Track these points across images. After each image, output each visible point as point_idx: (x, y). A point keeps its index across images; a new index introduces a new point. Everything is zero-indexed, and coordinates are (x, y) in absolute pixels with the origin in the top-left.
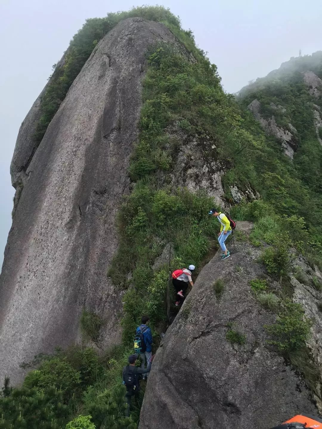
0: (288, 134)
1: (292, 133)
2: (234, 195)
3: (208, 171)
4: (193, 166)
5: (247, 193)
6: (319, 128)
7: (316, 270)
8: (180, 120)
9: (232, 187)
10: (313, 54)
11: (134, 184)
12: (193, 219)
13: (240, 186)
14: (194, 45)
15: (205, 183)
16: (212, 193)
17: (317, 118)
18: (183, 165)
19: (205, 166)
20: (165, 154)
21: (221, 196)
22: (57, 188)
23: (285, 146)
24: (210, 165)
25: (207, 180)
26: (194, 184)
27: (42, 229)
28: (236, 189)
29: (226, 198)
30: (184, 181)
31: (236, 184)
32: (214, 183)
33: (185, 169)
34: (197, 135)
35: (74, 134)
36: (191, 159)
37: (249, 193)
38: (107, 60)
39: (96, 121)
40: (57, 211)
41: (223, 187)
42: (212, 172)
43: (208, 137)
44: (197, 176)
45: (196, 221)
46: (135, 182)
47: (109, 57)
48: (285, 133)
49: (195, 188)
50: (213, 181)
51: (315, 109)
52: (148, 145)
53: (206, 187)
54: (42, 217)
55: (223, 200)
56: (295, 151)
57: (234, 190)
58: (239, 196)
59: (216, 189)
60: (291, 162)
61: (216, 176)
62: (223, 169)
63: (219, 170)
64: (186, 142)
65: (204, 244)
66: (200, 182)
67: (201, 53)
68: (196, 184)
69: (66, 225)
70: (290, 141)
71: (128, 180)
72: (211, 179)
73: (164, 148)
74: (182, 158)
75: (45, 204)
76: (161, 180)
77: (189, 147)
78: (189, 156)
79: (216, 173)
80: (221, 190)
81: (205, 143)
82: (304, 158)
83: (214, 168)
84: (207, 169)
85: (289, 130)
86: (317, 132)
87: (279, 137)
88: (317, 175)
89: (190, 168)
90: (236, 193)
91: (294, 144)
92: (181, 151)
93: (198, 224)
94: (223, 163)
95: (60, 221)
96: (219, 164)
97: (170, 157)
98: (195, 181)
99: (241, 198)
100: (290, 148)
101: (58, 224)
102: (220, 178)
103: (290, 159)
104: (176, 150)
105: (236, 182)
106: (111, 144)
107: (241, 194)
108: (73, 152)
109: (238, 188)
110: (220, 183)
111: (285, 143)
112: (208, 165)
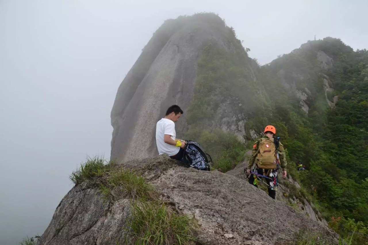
0: (304, 95)
1: (307, 94)
2: (252, 135)
3: (236, 120)
4: (227, 116)
5: (261, 135)
6: (328, 92)
7: (290, 178)
8: (220, 88)
9: (251, 130)
10: (324, 39)
11: (190, 126)
12: (223, 148)
13: (256, 130)
14: (234, 36)
15: (233, 127)
16: (237, 133)
17: (326, 84)
18: (220, 115)
19: (234, 117)
20: (209, 108)
21: (244, 136)
22: (142, 127)
23: (302, 104)
24: (237, 115)
25: (235, 125)
26: (226, 127)
27: (132, 152)
28: (254, 131)
29: (247, 137)
30: (220, 125)
31: (254, 128)
32: (239, 127)
33: (222, 118)
34: (230, 97)
35: (154, 94)
36: (226, 112)
37: (262, 135)
38: (177, 49)
39: (168, 86)
40: (142, 141)
41: (245, 130)
42: (238, 120)
43: (237, 99)
44: (229, 123)
45: (225, 149)
46: (191, 124)
47: (178, 47)
48: (302, 94)
49: (227, 130)
50: (239, 126)
51: (324, 78)
52: (199, 103)
53: (234, 129)
54: (132, 145)
55: (245, 138)
56: (310, 107)
57: (252, 132)
58: (255, 136)
59: (241, 131)
60: (306, 115)
61: (241, 123)
62: (246, 119)
63: (243, 119)
64: (223, 101)
65: (229, 163)
66: (230, 126)
67: (239, 42)
68: (228, 128)
69: (148, 149)
70: (306, 100)
71: (186, 124)
72: (237, 124)
73: (209, 105)
74: (220, 111)
75: (134, 137)
76: (206, 124)
77: (224, 104)
78: (224, 110)
79: (241, 122)
80: (244, 132)
81: (235, 102)
82: (316, 113)
83: (240, 118)
84: (235, 119)
85: (306, 92)
86: (326, 94)
87: (298, 97)
88: (325, 126)
89: (224, 117)
90: (254, 134)
91: (309, 103)
92: (220, 107)
93: (226, 151)
94: (246, 115)
95: (144, 147)
96: (243, 116)
97: (213, 111)
98: (227, 126)
99: (257, 137)
100: (306, 105)
101: (143, 149)
102: (244, 124)
103: (305, 113)
104: (217, 106)
105: (254, 127)
106: (177, 101)
107: (257, 135)
108: (153, 105)
109: (255, 131)
110: (243, 128)
111: (302, 102)
112: (236, 116)
